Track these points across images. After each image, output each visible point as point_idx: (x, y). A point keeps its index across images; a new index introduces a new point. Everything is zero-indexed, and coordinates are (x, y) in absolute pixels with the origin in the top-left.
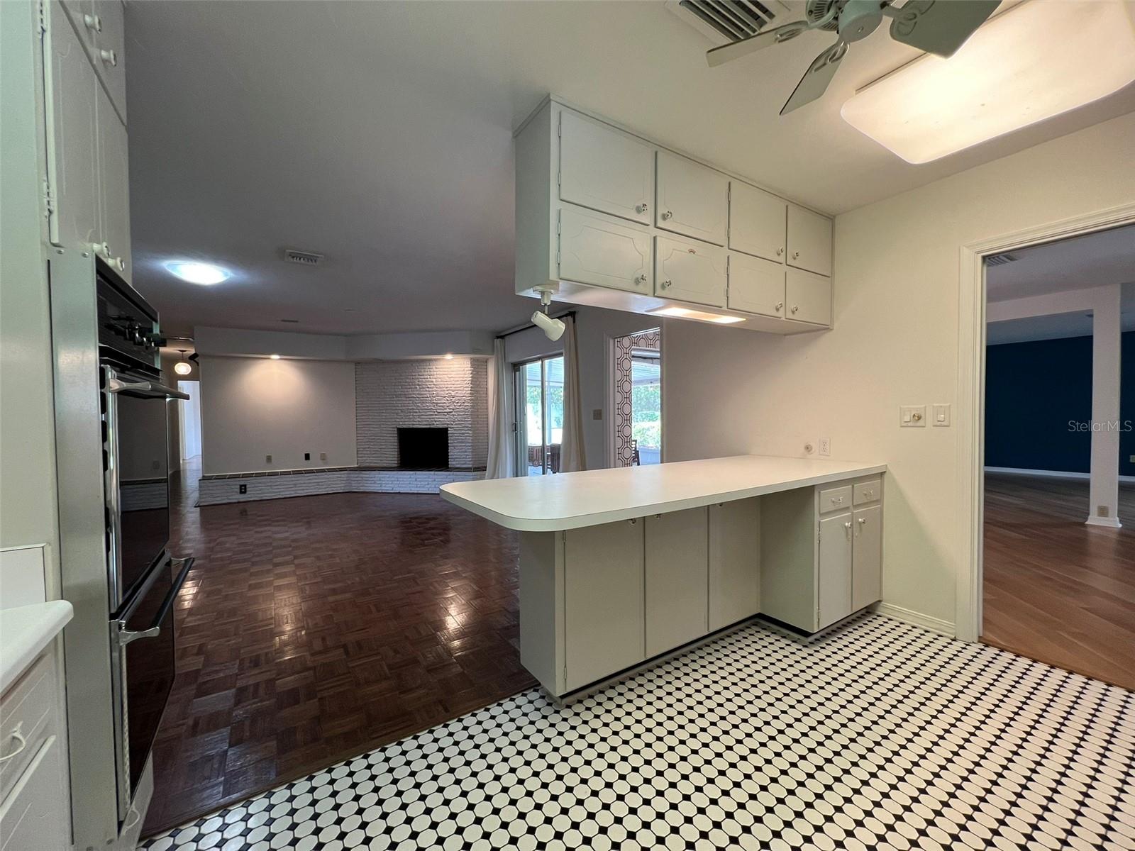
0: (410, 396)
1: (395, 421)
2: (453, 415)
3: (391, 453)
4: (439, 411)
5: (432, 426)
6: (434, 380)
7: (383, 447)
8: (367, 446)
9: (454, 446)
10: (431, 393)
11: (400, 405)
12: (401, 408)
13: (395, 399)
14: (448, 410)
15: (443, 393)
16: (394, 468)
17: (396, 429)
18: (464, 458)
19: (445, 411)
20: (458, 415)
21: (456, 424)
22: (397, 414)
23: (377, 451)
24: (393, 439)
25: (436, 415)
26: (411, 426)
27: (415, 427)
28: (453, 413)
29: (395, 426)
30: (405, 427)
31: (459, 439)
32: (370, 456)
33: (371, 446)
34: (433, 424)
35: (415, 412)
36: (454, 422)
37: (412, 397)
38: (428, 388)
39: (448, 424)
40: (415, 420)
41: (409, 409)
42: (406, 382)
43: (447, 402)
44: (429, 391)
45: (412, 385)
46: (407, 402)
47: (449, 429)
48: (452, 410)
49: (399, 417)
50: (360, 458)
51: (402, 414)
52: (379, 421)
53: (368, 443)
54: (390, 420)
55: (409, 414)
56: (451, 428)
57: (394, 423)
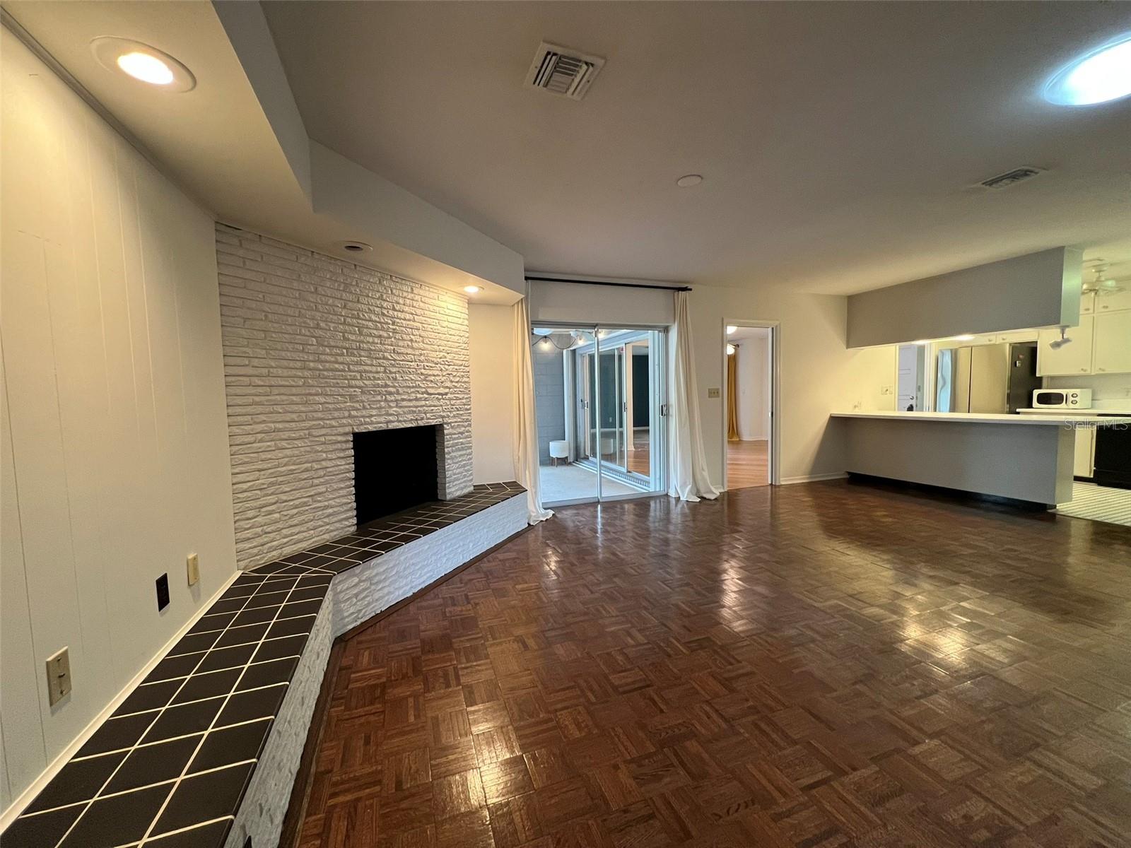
1: (350, 416)
2: (450, 399)
3: (340, 504)
4: (430, 391)
5: (421, 423)
7: (322, 489)
8: (272, 499)
9: (453, 458)
10: (417, 352)
11: (359, 376)
12: (361, 383)
13: (349, 359)
14: (442, 390)
15: (434, 354)
17: (351, 438)
19: (439, 391)
20: (457, 399)
21: (454, 416)
22: (351, 398)
23: (305, 504)
24: (343, 465)
25: (426, 399)
26: (384, 427)
27: (391, 426)
28: (449, 396)
29: (348, 429)
30: (371, 428)
31: (456, 444)
32: (280, 525)
33: (284, 497)
34: (422, 419)
35: (390, 393)
36: (450, 412)
37: (384, 358)
38: (411, 340)
39: (443, 417)
40: (391, 411)
41: (378, 386)
42: (371, 320)
43: (440, 373)
44: (412, 348)
45: (383, 329)
46: (374, 369)
47: (445, 426)
48: (447, 390)
49: (357, 405)
50: (247, 545)
51: (364, 398)
52: (307, 419)
53: (272, 489)
54: (336, 414)
55: (379, 398)
56: (447, 424)
57: (344, 421)
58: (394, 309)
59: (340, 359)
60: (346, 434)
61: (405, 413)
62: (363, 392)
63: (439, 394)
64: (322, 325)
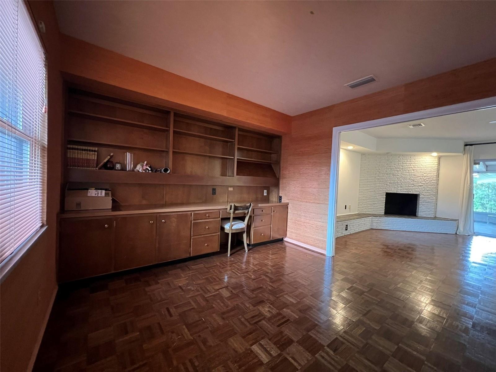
0: (397, 175)
1: (385, 188)
2: (424, 187)
3: (381, 207)
4: (414, 184)
5: (410, 193)
6: (413, 167)
7: (376, 203)
8: (365, 202)
9: (423, 205)
10: (410, 174)
11: (389, 180)
12: (390, 181)
13: (387, 176)
14: (420, 184)
15: (418, 174)
16: (382, 215)
18: (429, 211)
19: (419, 184)
20: (428, 187)
21: (425, 192)
22: (386, 184)
24: (382, 199)
25: (412, 186)
26: (396, 192)
27: (398, 192)
28: (424, 186)
29: (385, 191)
30: (391, 192)
31: (426, 201)
32: (366, 207)
33: (367, 202)
34: (410, 192)
35: (399, 184)
36: (424, 191)
37: (398, 175)
38: (409, 171)
39: (420, 192)
40: (398, 188)
41: (395, 182)
42: (394, 167)
43: (420, 179)
44: (409, 172)
45: (398, 168)
46: (394, 178)
47: (420, 195)
48: (423, 184)
49: (388, 186)
50: (360, 209)
51: (390, 185)
52: (375, 188)
53: (365, 200)
54: (382, 188)
55: (395, 185)
56: (422, 194)
57: (384, 189)
58: (403, 163)
59: (384, 176)
60: (384, 192)
61: (403, 189)
62: (390, 183)
63: (419, 185)
64: (381, 169)
